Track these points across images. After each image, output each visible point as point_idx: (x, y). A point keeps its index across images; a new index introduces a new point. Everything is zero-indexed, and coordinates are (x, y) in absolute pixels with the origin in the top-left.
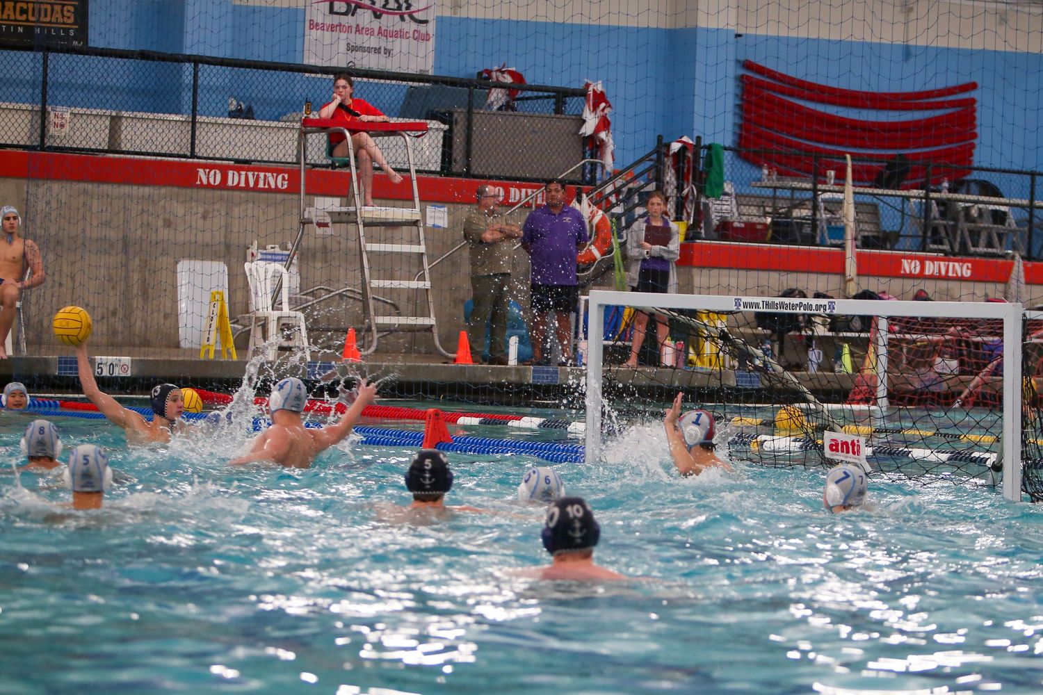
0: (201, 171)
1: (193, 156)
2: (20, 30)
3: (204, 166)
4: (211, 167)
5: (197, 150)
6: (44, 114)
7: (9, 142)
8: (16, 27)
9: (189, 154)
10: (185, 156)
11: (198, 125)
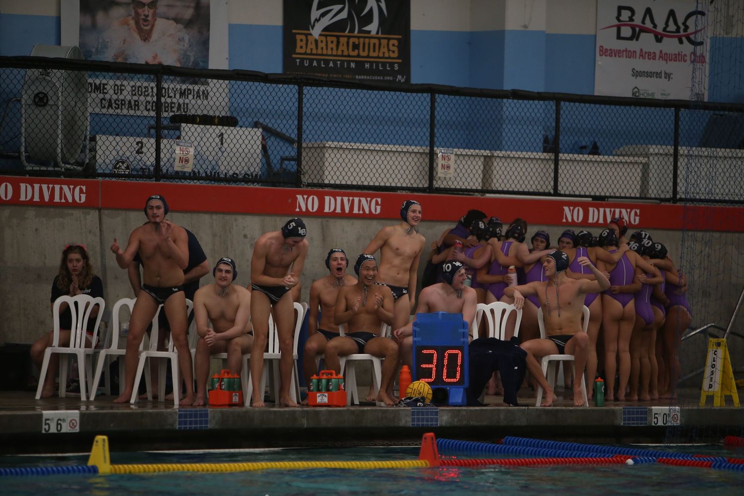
0: (566, 209)
1: (556, 193)
2: (353, 65)
3: (569, 204)
4: (575, 204)
5: (560, 188)
6: (432, 155)
7: (399, 185)
8: (349, 62)
9: (552, 191)
10: (549, 194)
11: (560, 163)
